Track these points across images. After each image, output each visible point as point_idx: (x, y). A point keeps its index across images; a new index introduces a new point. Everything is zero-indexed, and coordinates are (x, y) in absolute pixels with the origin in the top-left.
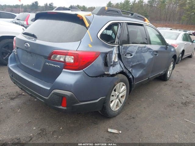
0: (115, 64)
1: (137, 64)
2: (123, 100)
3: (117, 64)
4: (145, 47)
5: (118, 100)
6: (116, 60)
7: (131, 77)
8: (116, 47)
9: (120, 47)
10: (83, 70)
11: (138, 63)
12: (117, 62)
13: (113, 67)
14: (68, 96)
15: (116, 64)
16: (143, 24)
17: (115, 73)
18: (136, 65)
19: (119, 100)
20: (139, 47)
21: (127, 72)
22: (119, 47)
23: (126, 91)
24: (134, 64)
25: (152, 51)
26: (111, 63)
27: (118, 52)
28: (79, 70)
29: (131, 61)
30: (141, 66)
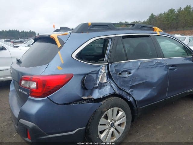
0: (101, 86)
1: (140, 84)
2: (122, 129)
3: (107, 85)
4: (152, 62)
5: (112, 129)
6: (105, 81)
7: (131, 99)
8: (104, 66)
9: (110, 65)
10: (48, 97)
11: (141, 82)
12: (106, 83)
13: (100, 89)
14: (30, 128)
15: (104, 86)
16: (150, 35)
17: (101, 97)
18: (138, 84)
19: (115, 129)
20: (142, 63)
21: (124, 94)
22: (108, 65)
23: (125, 117)
24: (134, 84)
25: (164, 66)
26: (96, 85)
27: (107, 72)
28: (44, 97)
29: (130, 81)
30: (146, 85)
